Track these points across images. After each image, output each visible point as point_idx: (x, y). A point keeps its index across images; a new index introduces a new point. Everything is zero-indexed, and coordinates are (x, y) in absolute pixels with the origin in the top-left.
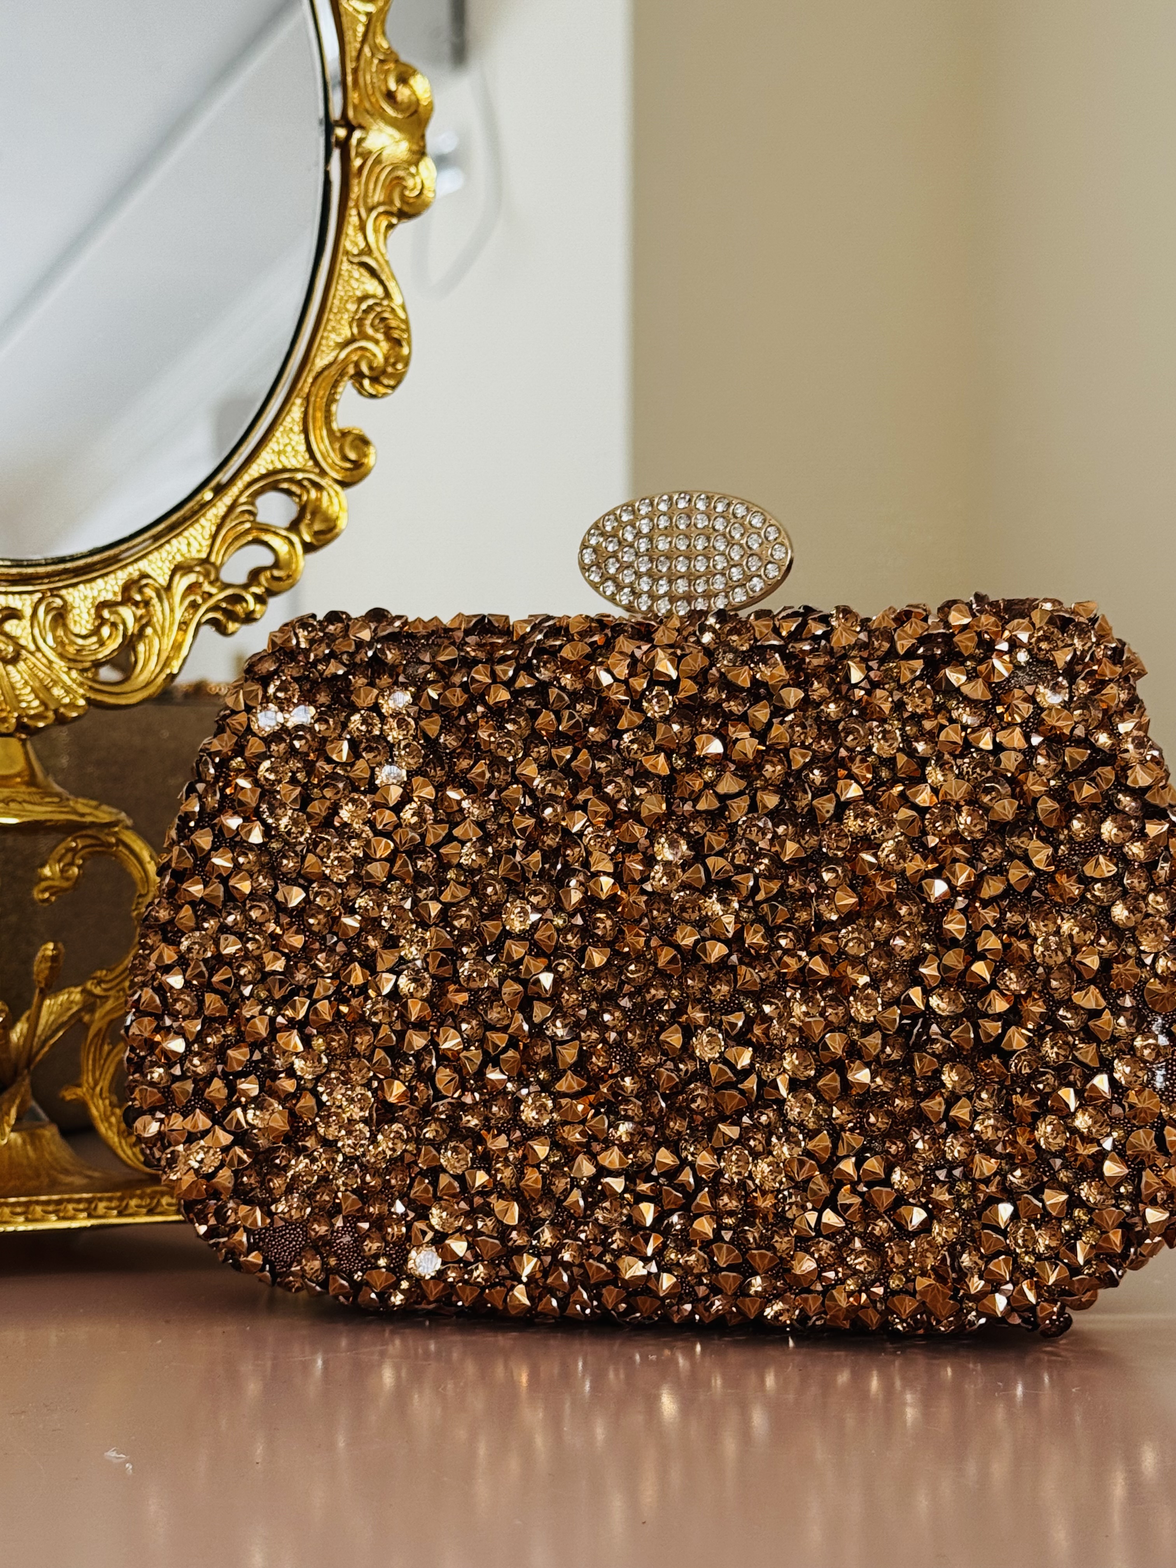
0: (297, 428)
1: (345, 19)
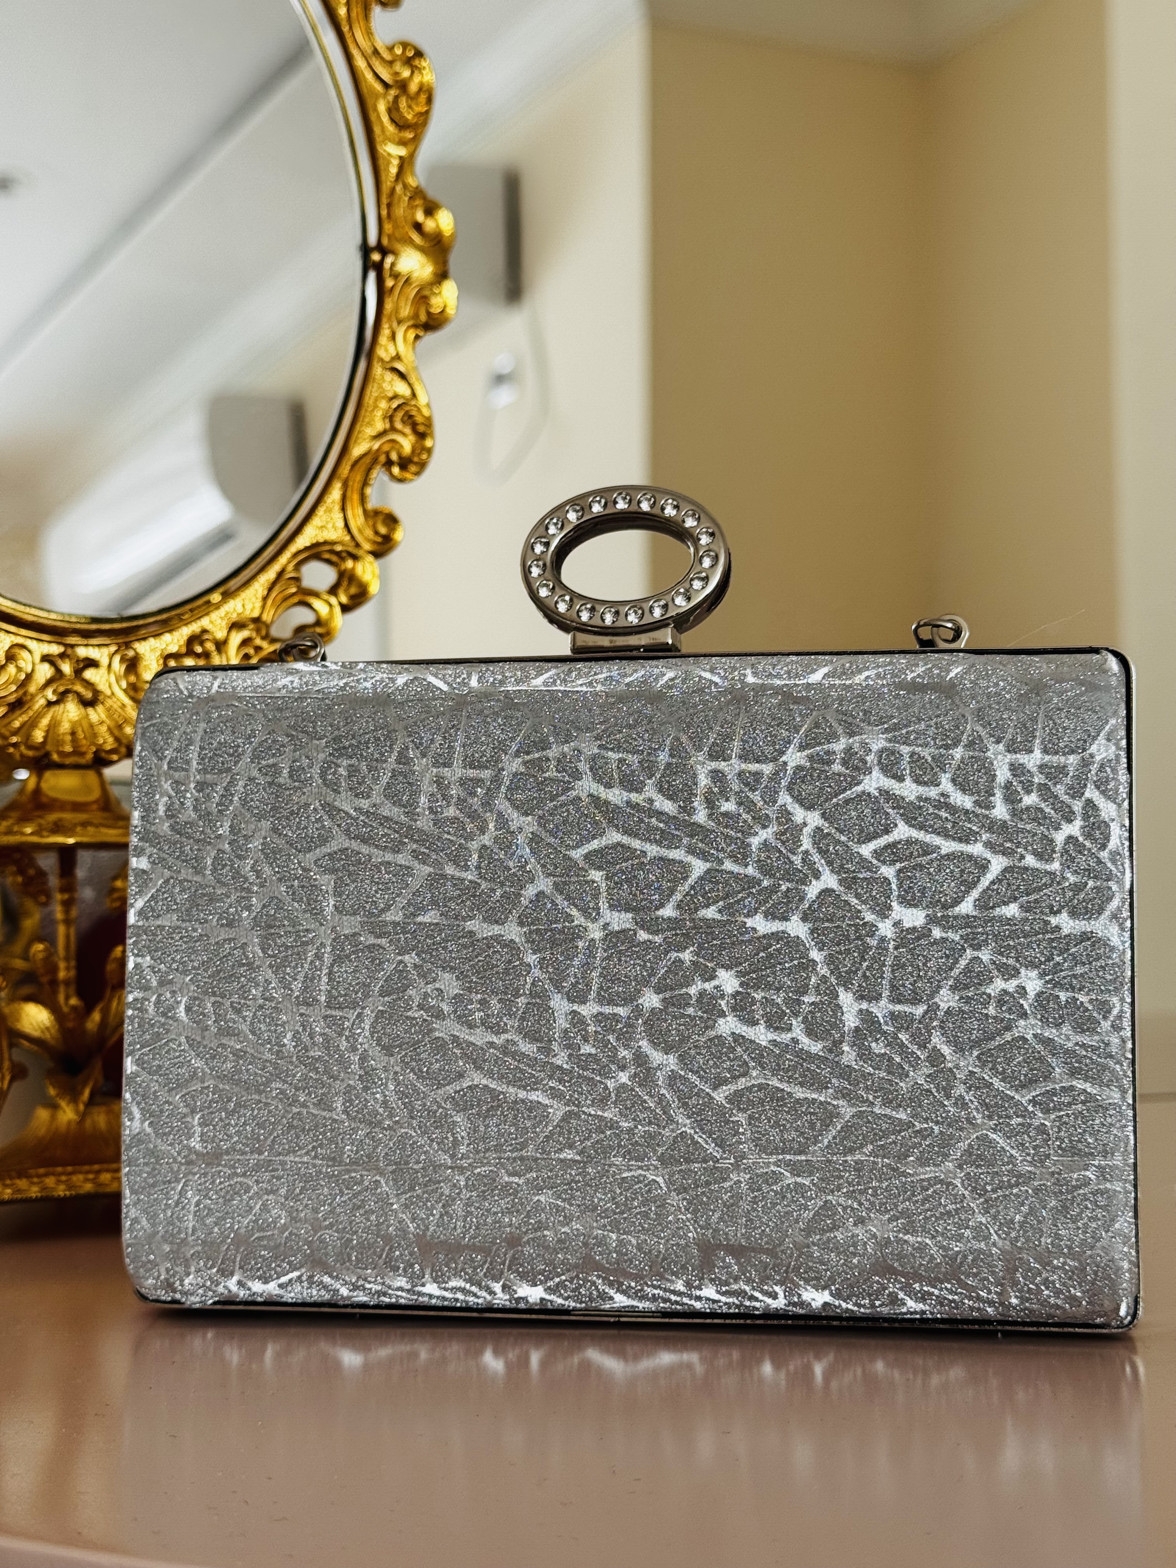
0: (337, 507)
1: (381, 163)
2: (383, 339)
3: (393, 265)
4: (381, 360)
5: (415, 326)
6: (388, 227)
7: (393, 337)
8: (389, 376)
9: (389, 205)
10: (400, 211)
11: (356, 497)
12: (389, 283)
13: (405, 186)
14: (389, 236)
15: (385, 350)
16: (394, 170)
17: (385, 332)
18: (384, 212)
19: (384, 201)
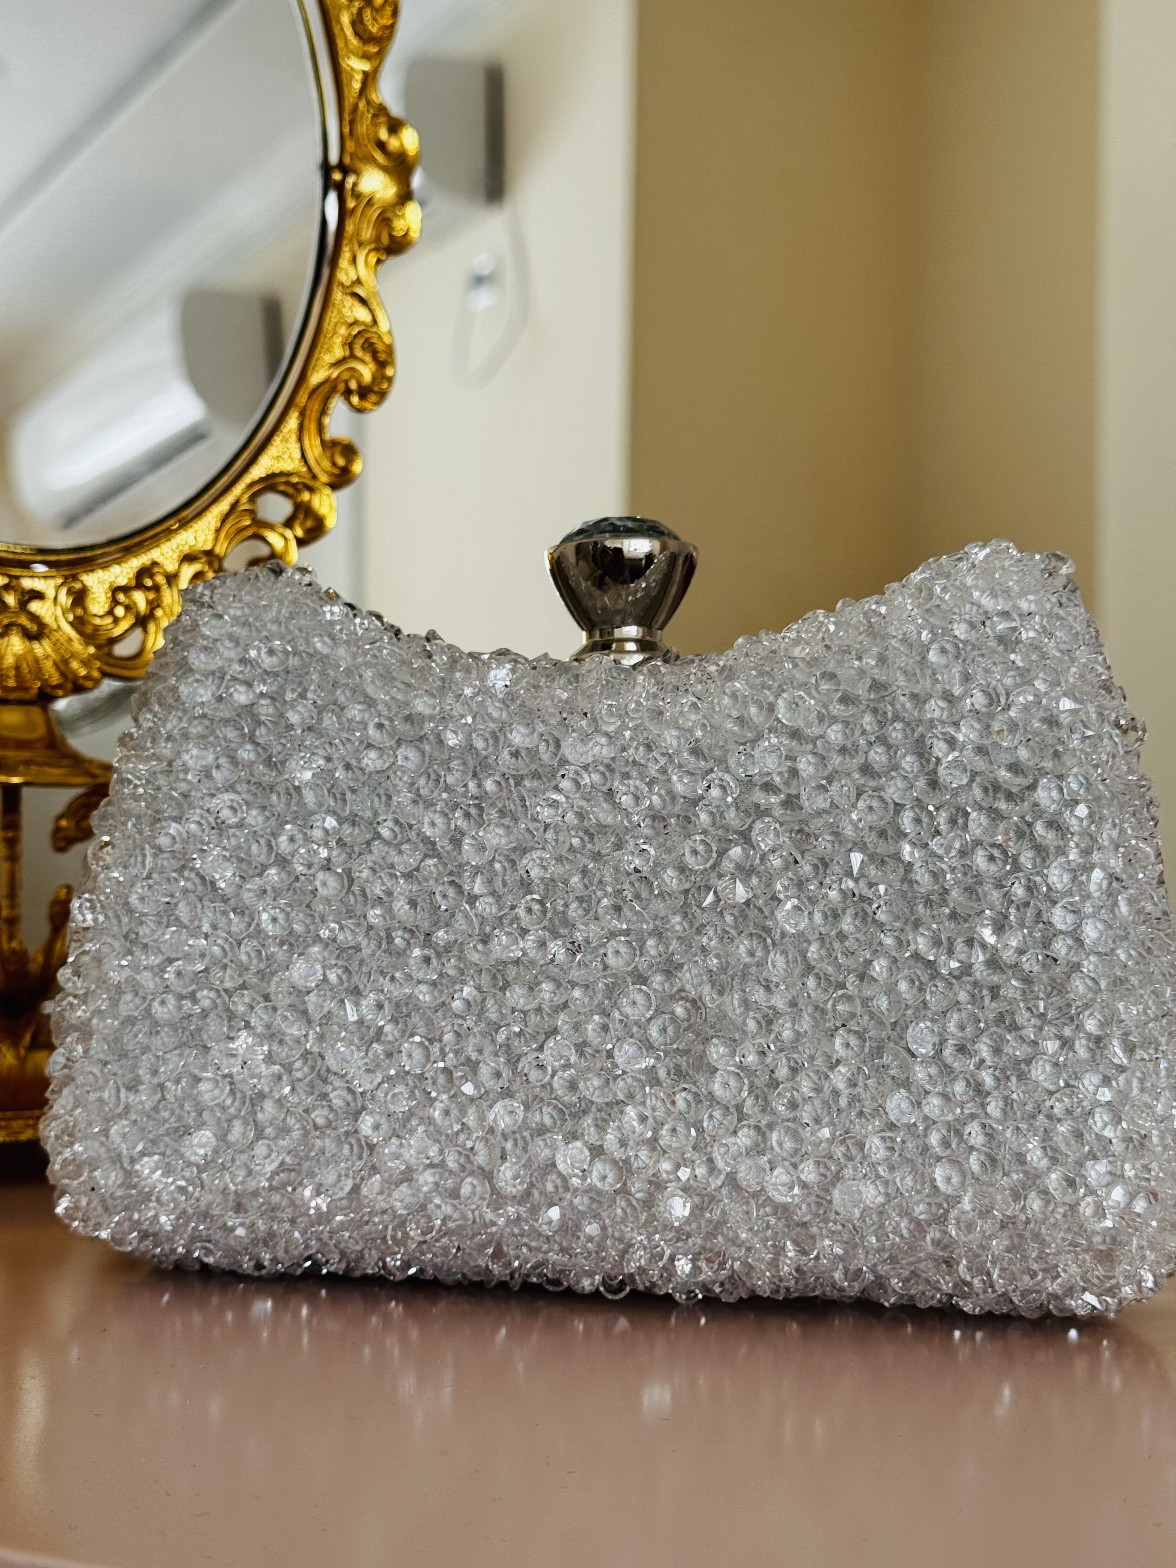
0: (294, 438)
1: (344, 77)
2: (344, 262)
3: (355, 185)
4: (342, 284)
5: (377, 249)
6: (350, 145)
7: (354, 260)
8: (349, 301)
9: (352, 123)
10: (363, 128)
11: (313, 427)
12: (351, 204)
13: (368, 103)
14: (351, 155)
15: (346, 273)
16: (357, 86)
17: (346, 255)
18: (347, 130)
19: (347, 117)
